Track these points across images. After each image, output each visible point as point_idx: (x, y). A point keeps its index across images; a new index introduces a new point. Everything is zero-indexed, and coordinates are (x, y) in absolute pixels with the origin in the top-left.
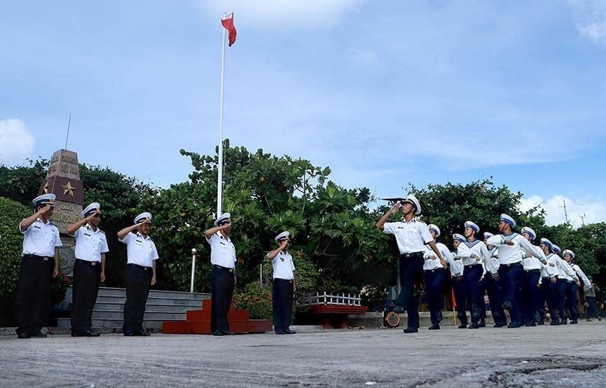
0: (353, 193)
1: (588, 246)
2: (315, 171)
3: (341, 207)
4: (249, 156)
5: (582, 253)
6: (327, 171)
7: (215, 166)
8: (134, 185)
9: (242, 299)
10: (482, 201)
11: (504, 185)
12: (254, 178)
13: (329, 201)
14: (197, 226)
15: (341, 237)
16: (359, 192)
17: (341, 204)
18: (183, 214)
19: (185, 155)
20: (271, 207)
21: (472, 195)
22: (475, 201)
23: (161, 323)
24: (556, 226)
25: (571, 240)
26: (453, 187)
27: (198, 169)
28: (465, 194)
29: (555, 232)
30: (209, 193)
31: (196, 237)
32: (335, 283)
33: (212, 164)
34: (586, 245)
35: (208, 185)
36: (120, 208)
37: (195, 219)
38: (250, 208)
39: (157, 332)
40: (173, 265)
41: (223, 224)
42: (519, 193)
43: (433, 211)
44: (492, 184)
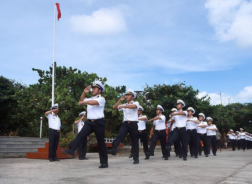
0: (118, 89)
1: (230, 114)
2: (99, 79)
3: (111, 97)
4: (67, 70)
5: (227, 118)
6: (105, 80)
7: (51, 76)
8: (14, 84)
9: (64, 141)
10: (180, 93)
11: (190, 86)
12: (70, 83)
13: (106, 94)
14: (43, 105)
15: (111, 112)
16: (121, 88)
17: (112, 95)
18: (37, 100)
19: (35, 71)
20: (78, 96)
21: (175, 90)
22: (176, 93)
23: (26, 153)
24: (215, 105)
25: (223, 111)
26: (166, 86)
27: (42, 77)
28: (172, 90)
29: (215, 108)
30: (49, 89)
31: (43, 110)
32: (109, 133)
33: (49, 75)
34: (229, 114)
35: (48, 85)
36: (6, 95)
37: (42, 102)
38: (68, 98)
39: (24, 158)
40: (32, 123)
41: (55, 109)
42: (197, 90)
43: (156, 98)
44: (185, 85)
